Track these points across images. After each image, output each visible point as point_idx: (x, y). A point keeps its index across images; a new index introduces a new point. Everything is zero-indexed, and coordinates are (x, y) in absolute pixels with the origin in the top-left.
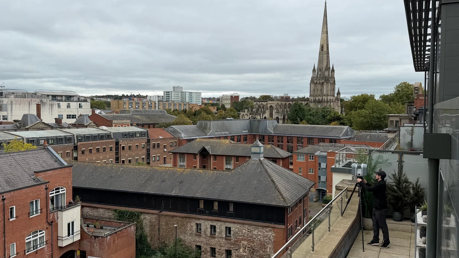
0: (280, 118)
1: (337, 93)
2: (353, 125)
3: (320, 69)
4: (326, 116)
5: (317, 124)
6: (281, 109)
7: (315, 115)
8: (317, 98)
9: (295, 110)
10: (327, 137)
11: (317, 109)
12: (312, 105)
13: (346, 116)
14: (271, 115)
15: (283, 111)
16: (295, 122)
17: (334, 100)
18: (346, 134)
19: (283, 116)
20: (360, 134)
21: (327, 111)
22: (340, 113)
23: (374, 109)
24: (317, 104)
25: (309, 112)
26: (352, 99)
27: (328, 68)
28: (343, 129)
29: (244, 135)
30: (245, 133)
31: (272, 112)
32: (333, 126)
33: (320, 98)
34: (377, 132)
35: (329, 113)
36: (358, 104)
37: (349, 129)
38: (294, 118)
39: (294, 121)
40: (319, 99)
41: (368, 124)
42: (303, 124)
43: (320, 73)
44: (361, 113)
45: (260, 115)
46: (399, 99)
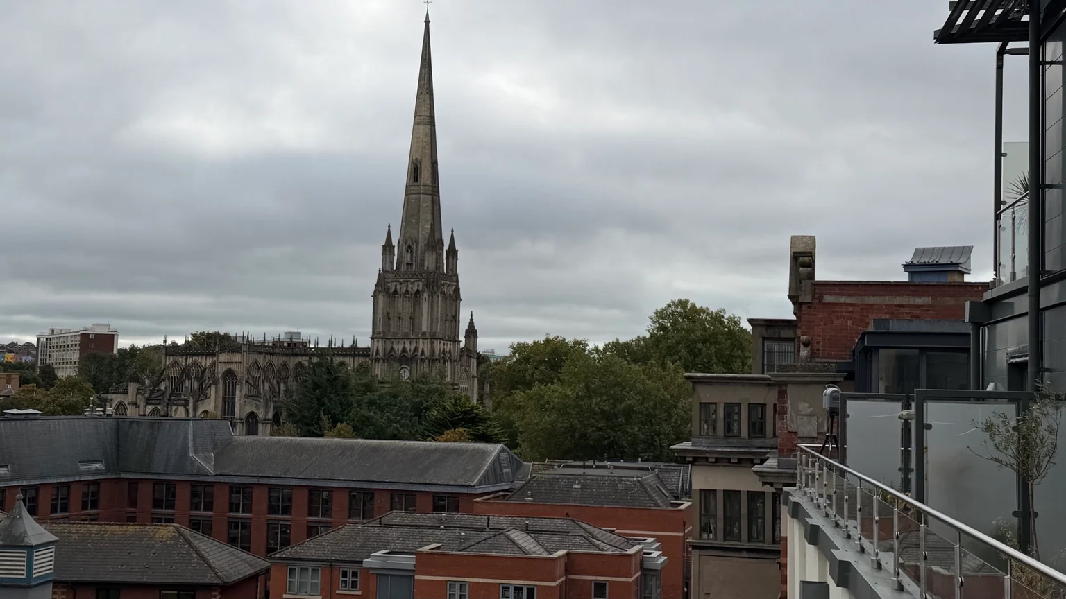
0: (261, 415)
1: (467, 331)
2: (519, 441)
3: (408, 245)
4: (427, 409)
5: (394, 437)
6: (267, 385)
7: (386, 405)
8: (398, 347)
9: (315, 384)
10: (423, 488)
11: (398, 382)
12: (378, 370)
13: (494, 410)
14: (228, 403)
15: (275, 393)
16: (312, 428)
17: (455, 355)
18: (495, 474)
19: (275, 408)
20: (547, 474)
21: (429, 392)
22: (475, 402)
23: (593, 384)
24: (396, 365)
25: (365, 394)
26: (514, 353)
27: (434, 242)
28: (484, 454)
29: (88, 483)
30: (89, 472)
31: (234, 394)
32: (449, 444)
33: (408, 346)
34: (605, 467)
35: (436, 398)
36: (533, 373)
37: (504, 455)
38: (307, 414)
39: (310, 427)
40: (404, 350)
41: (573, 437)
42: (339, 435)
43: (407, 258)
44: (546, 397)
45: (186, 405)
46: (665, 357)
